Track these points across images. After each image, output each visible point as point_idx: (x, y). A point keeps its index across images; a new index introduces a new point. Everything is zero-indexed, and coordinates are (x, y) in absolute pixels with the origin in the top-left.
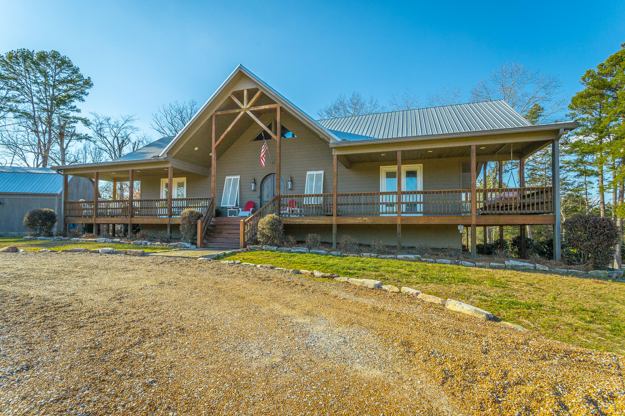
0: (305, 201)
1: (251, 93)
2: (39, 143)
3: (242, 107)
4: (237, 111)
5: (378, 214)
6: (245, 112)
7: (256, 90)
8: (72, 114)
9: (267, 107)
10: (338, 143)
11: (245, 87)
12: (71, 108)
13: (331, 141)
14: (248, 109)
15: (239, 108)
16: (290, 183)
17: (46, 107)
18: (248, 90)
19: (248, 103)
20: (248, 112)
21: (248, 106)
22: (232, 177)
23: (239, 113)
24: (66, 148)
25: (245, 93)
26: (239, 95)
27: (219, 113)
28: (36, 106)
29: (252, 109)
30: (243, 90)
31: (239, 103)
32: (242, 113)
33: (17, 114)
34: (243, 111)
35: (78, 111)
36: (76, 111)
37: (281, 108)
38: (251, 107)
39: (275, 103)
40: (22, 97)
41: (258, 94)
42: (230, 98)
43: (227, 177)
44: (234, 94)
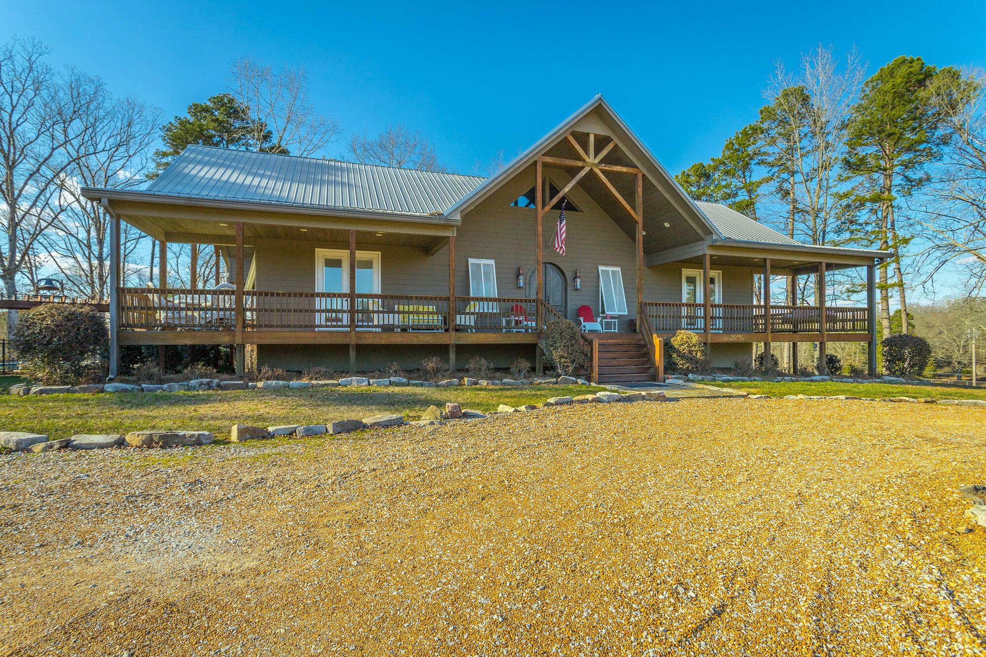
1: (601, 142)
3: (587, 159)
4: (580, 164)
6: (592, 169)
7: (609, 140)
9: (625, 169)
11: (595, 129)
13: (714, 237)
14: (596, 165)
15: (583, 160)
18: (596, 137)
19: (595, 156)
20: (597, 170)
21: (597, 161)
22: (482, 262)
23: (583, 168)
25: (592, 138)
26: (583, 139)
27: (549, 160)
29: (603, 167)
30: (588, 134)
31: (582, 153)
32: (587, 169)
34: (589, 166)
37: (644, 175)
38: (601, 162)
39: (634, 166)
41: (610, 146)
42: (566, 139)
43: (471, 261)
44: (574, 134)
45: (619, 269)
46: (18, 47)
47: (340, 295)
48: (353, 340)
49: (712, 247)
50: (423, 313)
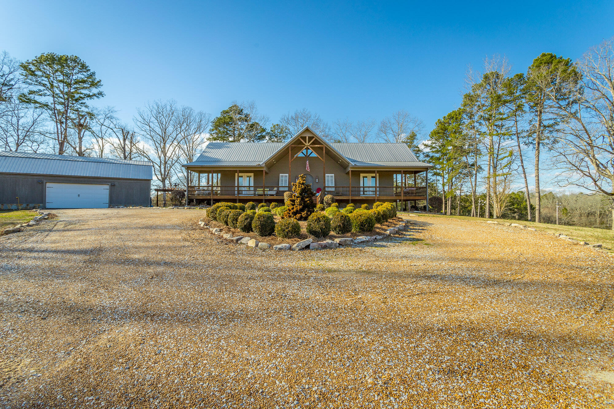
0: (327, 189)
1: (310, 138)
2: (58, 131)
3: (306, 144)
5: (359, 195)
7: (313, 137)
8: (83, 109)
9: (319, 146)
10: (353, 166)
11: (307, 135)
12: (82, 103)
13: (350, 165)
14: (309, 146)
15: (304, 144)
16: (317, 179)
17: (63, 101)
18: (309, 137)
19: (308, 143)
20: (309, 147)
21: (309, 144)
22: (284, 175)
23: (304, 147)
24: (83, 137)
25: (307, 138)
26: (304, 138)
27: (293, 146)
28: (56, 99)
29: (311, 146)
30: (306, 137)
31: (304, 142)
32: (306, 147)
33: (38, 105)
35: (86, 107)
36: (85, 106)
37: (325, 147)
38: (310, 144)
39: (322, 144)
40: (46, 91)
41: (314, 139)
42: (299, 139)
43: (281, 175)
44: (301, 137)
45: (333, 175)
46: (168, 103)
47: (246, 187)
48: (237, 198)
49: (351, 168)
50: (260, 191)
